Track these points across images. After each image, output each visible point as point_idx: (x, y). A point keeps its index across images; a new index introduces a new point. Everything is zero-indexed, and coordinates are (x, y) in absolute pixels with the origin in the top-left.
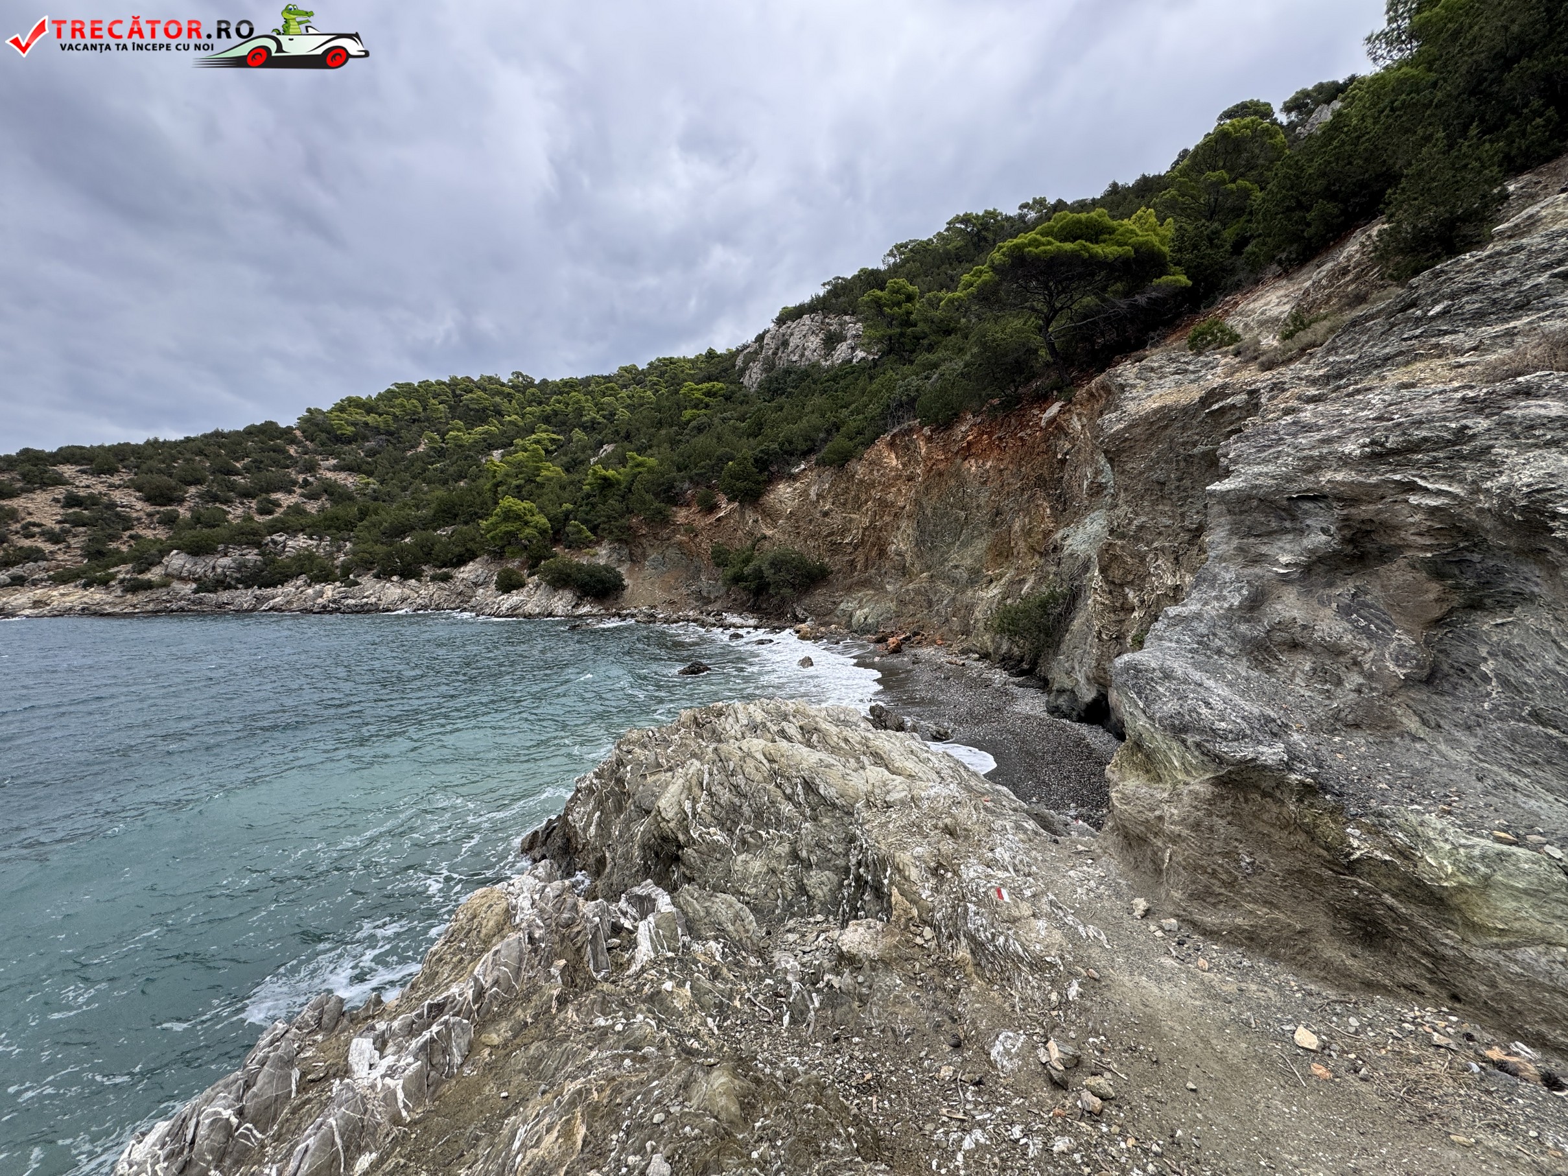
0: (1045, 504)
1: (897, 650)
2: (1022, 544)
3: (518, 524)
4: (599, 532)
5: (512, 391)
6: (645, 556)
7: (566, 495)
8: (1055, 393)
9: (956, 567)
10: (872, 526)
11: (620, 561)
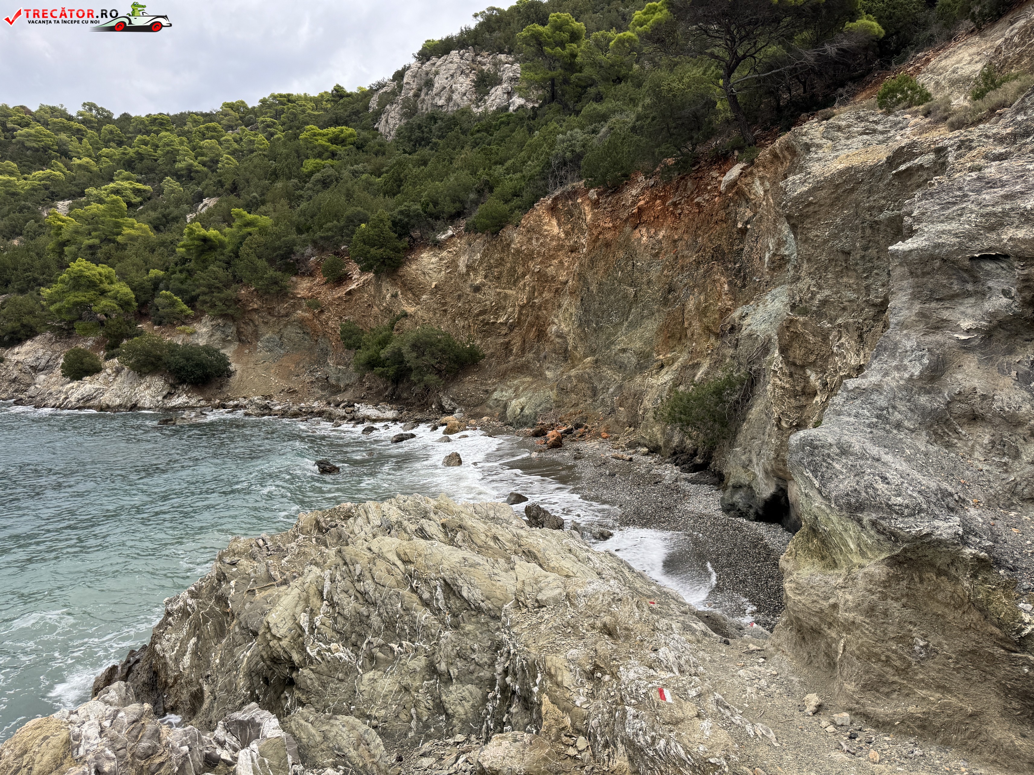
0: (723, 279)
1: (557, 445)
2: (696, 324)
3: (91, 294)
4: (198, 305)
5: (82, 127)
6: (257, 336)
7: (155, 258)
8: (736, 153)
9: (624, 351)
10: (530, 304)
11: (225, 341)
